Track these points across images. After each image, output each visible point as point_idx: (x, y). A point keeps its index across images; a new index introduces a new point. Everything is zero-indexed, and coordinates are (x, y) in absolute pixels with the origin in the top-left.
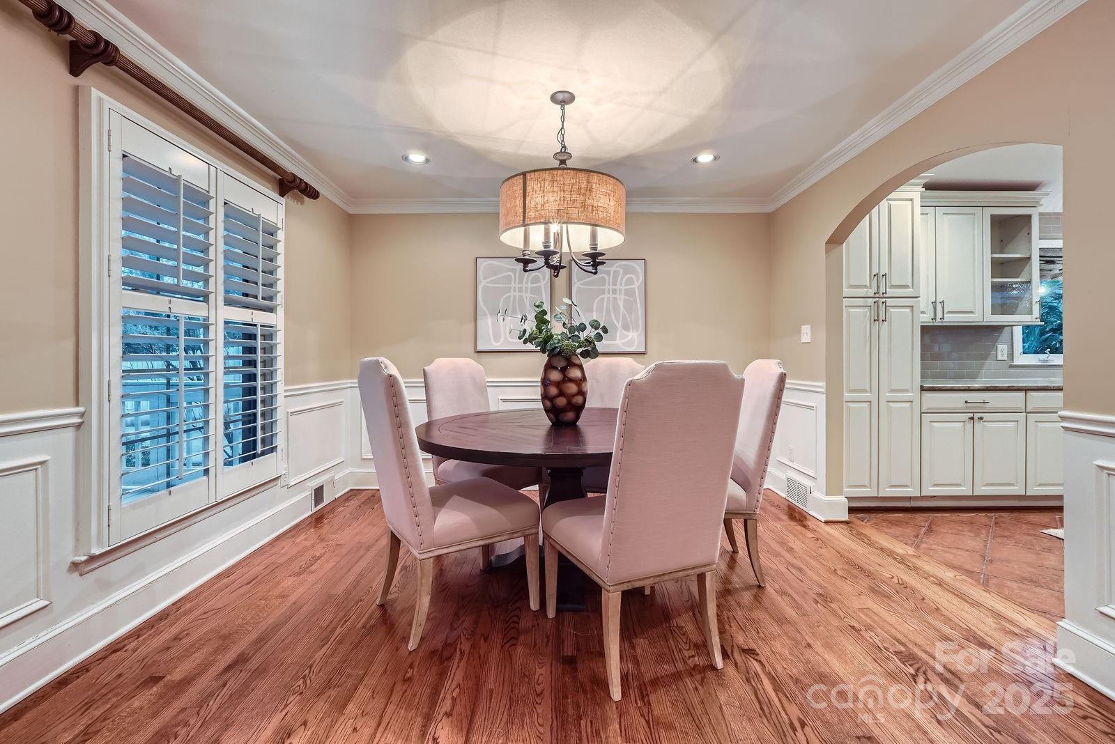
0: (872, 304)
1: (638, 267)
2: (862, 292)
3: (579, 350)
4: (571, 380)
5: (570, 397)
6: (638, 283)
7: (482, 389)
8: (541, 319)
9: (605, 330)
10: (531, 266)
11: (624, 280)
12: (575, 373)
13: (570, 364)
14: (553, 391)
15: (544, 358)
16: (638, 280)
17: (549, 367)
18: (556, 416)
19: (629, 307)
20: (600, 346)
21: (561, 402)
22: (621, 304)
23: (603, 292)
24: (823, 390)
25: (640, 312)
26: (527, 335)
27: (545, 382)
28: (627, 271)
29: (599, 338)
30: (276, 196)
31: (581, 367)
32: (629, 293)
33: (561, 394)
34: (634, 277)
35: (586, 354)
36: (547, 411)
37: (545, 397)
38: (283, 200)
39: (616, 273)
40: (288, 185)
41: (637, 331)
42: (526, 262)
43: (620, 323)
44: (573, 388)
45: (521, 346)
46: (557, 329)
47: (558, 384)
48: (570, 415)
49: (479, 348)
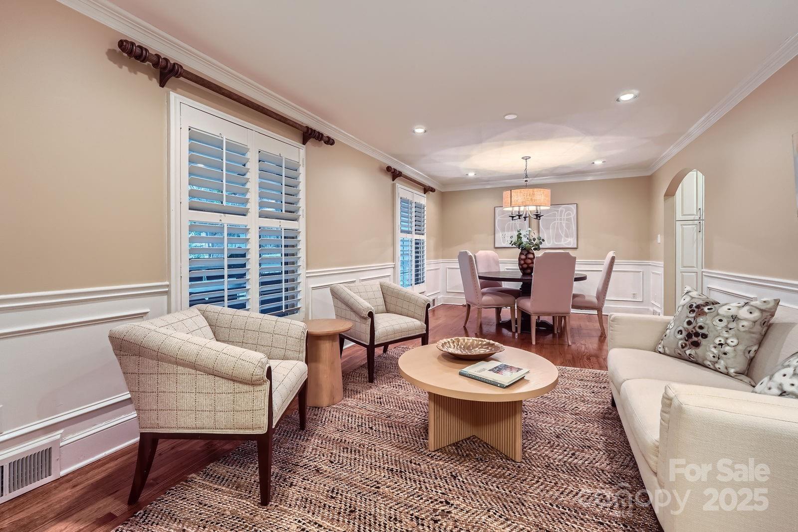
0: (698, 223)
1: (574, 207)
2: (692, 218)
3: (532, 248)
4: (529, 258)
5: (528, 264)
6: (573, 215)
7: (497, 263)
8: (519, 237)
9: (543, 240)
10: (514, 218)
11: (566, 213)
12: (531, 256)
13: (529, 253)
14: (522, 262)
15: (519, 251)
16: (573, 214)
17: (521, 254)
18: (523, 271)
19: (568, 227)
20: (541, 246)
21: (525, 266)
22: (564, 225)
23: (555, 220)
24: (663, 266)
25: (574, 228)
26: (513, 243)
27: (520, 259)
28: (567, 210)
29: (541, 243)
30: (423, 195)
31: (533, 254)
32: (569, 220)
33: (525, 263)
34: (570, 212)
35: (535, 249)
36: (520, 269)
37: (520, 264)
38: (425, 195)
39: (562, 211)
40: (427, 190)
41: (573, 237)
42: (513, 217)
43: (564, 233)
44: (529, 261)
45: (510, 246)
46: (524, 240)
47: (524, 260)
48: (529, 271)
49: (496, 246)
